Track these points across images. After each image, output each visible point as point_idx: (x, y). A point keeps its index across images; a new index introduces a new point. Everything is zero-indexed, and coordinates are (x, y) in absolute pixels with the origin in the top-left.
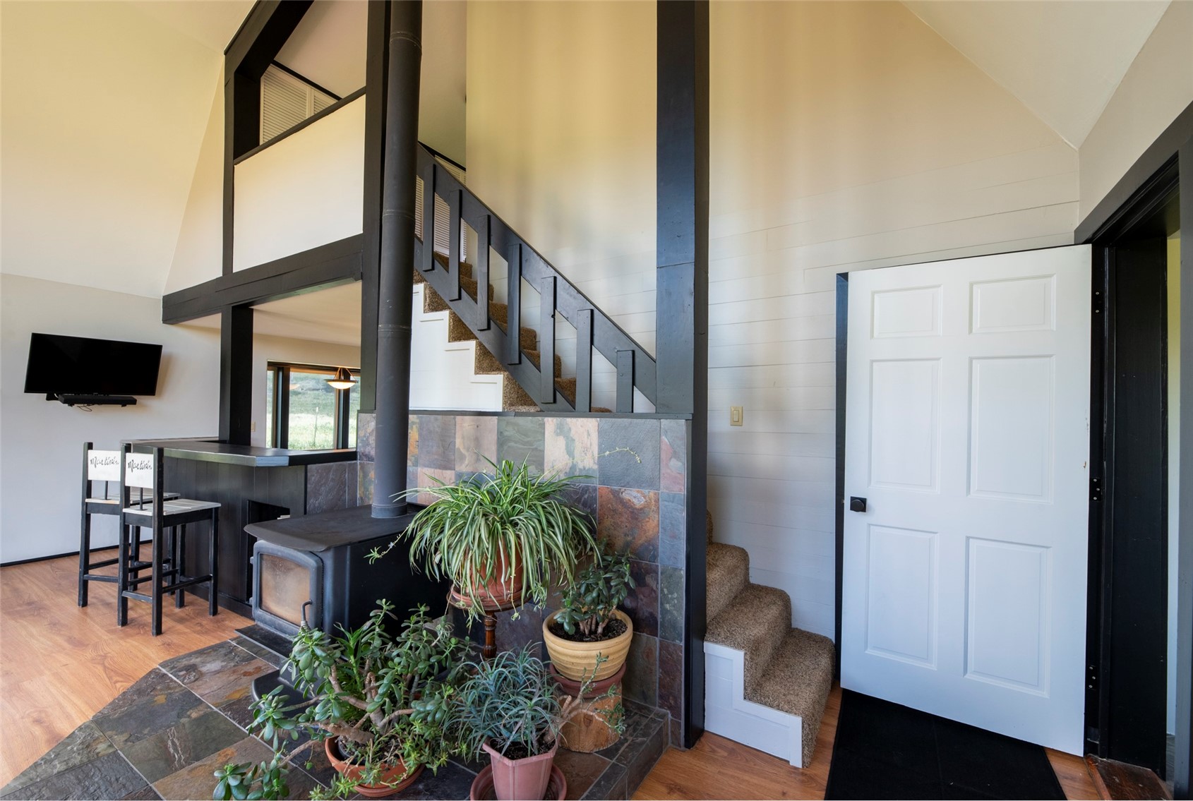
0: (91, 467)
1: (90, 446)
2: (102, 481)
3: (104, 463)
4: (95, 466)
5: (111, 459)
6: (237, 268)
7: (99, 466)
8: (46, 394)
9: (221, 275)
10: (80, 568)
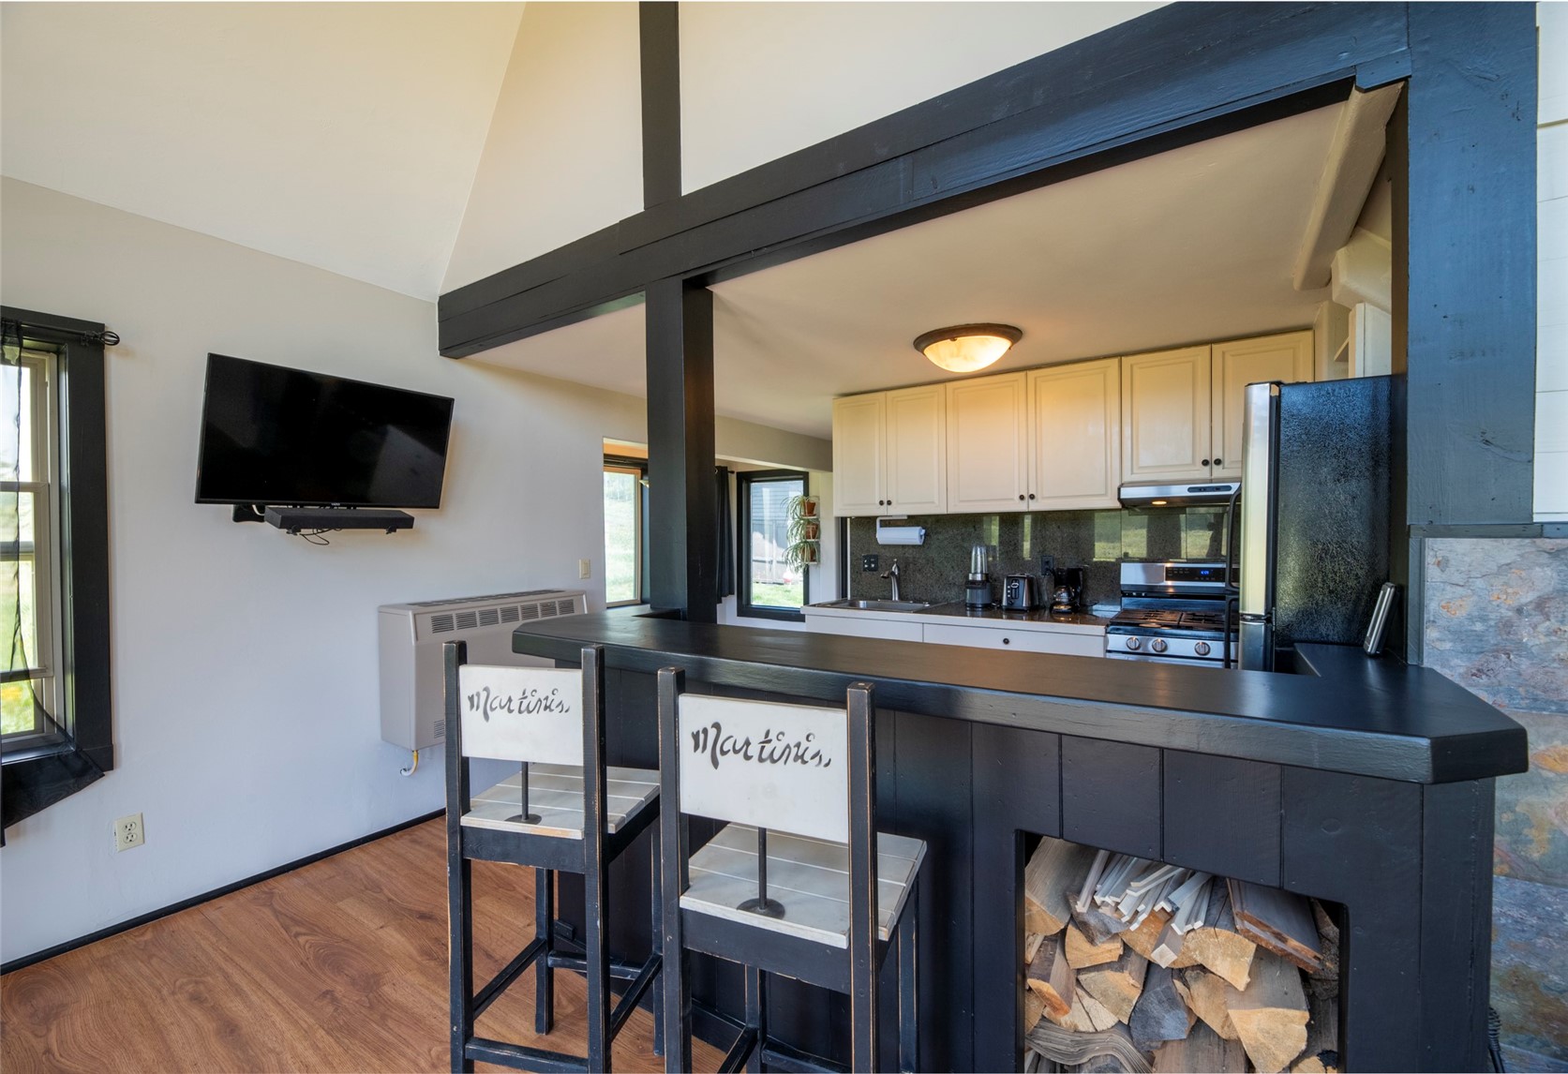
0: (470, 719)
1: (460, 654)
2: (511, 763)
3: (514, 706)
4: (486, 716)
5: (537, 696)
6: (691, 183)
7: (498, 716)
8: (232, 507)
9: (641, 209)
10: (453, 1024)
